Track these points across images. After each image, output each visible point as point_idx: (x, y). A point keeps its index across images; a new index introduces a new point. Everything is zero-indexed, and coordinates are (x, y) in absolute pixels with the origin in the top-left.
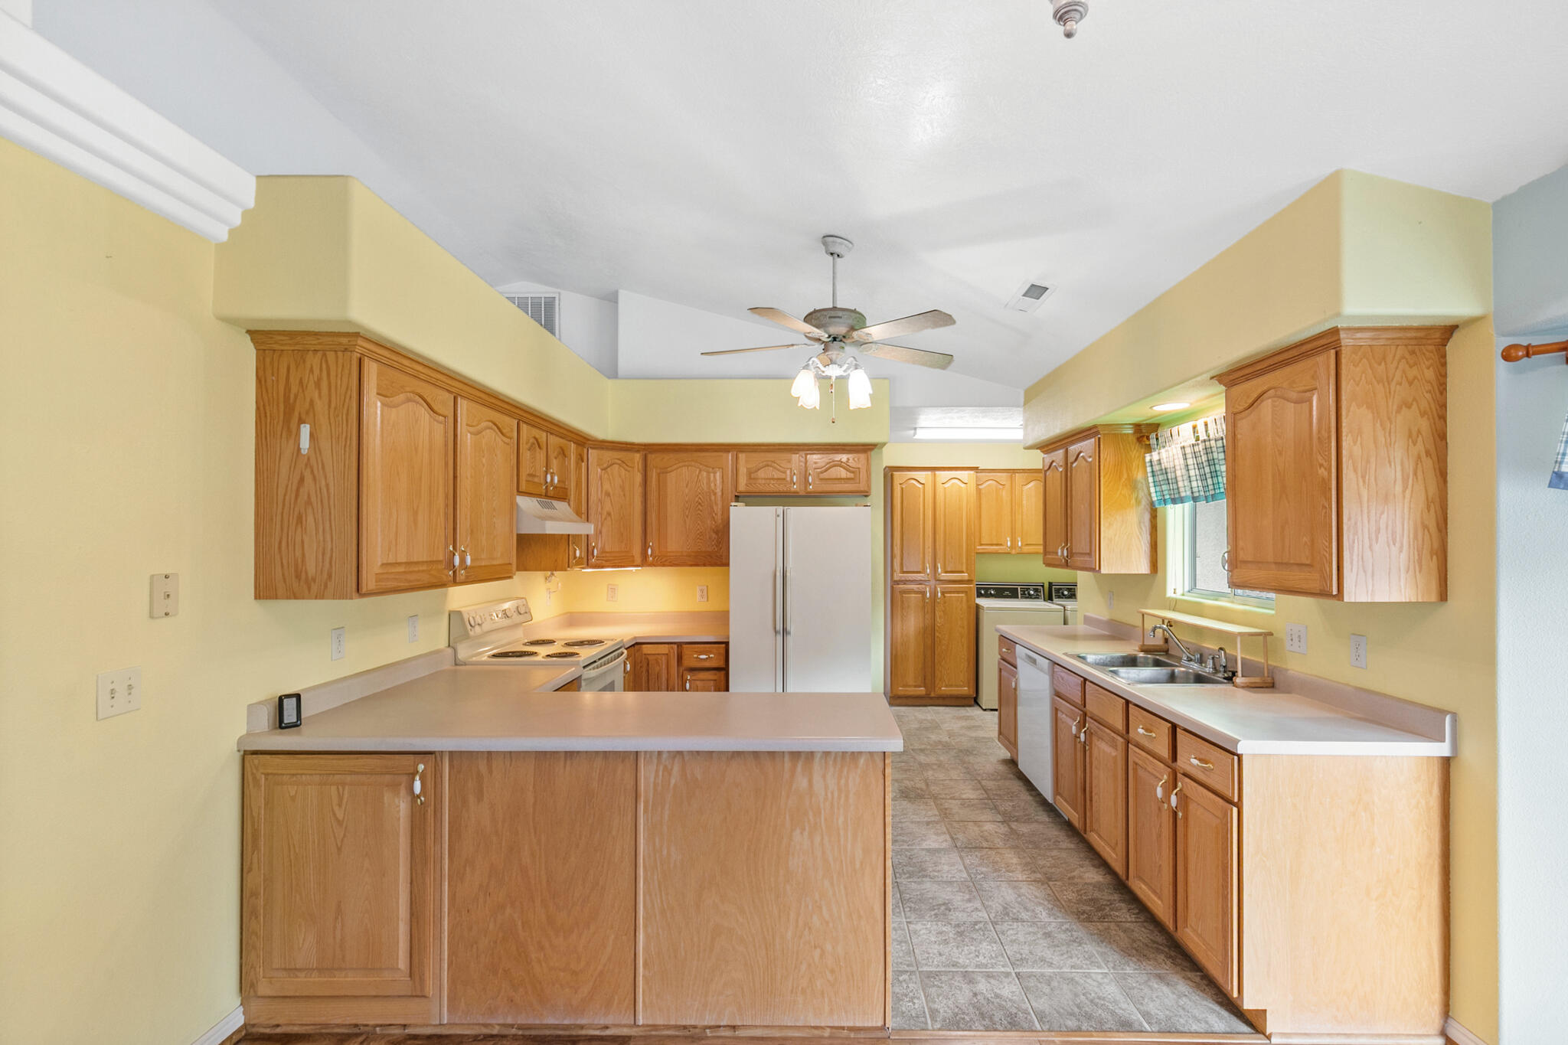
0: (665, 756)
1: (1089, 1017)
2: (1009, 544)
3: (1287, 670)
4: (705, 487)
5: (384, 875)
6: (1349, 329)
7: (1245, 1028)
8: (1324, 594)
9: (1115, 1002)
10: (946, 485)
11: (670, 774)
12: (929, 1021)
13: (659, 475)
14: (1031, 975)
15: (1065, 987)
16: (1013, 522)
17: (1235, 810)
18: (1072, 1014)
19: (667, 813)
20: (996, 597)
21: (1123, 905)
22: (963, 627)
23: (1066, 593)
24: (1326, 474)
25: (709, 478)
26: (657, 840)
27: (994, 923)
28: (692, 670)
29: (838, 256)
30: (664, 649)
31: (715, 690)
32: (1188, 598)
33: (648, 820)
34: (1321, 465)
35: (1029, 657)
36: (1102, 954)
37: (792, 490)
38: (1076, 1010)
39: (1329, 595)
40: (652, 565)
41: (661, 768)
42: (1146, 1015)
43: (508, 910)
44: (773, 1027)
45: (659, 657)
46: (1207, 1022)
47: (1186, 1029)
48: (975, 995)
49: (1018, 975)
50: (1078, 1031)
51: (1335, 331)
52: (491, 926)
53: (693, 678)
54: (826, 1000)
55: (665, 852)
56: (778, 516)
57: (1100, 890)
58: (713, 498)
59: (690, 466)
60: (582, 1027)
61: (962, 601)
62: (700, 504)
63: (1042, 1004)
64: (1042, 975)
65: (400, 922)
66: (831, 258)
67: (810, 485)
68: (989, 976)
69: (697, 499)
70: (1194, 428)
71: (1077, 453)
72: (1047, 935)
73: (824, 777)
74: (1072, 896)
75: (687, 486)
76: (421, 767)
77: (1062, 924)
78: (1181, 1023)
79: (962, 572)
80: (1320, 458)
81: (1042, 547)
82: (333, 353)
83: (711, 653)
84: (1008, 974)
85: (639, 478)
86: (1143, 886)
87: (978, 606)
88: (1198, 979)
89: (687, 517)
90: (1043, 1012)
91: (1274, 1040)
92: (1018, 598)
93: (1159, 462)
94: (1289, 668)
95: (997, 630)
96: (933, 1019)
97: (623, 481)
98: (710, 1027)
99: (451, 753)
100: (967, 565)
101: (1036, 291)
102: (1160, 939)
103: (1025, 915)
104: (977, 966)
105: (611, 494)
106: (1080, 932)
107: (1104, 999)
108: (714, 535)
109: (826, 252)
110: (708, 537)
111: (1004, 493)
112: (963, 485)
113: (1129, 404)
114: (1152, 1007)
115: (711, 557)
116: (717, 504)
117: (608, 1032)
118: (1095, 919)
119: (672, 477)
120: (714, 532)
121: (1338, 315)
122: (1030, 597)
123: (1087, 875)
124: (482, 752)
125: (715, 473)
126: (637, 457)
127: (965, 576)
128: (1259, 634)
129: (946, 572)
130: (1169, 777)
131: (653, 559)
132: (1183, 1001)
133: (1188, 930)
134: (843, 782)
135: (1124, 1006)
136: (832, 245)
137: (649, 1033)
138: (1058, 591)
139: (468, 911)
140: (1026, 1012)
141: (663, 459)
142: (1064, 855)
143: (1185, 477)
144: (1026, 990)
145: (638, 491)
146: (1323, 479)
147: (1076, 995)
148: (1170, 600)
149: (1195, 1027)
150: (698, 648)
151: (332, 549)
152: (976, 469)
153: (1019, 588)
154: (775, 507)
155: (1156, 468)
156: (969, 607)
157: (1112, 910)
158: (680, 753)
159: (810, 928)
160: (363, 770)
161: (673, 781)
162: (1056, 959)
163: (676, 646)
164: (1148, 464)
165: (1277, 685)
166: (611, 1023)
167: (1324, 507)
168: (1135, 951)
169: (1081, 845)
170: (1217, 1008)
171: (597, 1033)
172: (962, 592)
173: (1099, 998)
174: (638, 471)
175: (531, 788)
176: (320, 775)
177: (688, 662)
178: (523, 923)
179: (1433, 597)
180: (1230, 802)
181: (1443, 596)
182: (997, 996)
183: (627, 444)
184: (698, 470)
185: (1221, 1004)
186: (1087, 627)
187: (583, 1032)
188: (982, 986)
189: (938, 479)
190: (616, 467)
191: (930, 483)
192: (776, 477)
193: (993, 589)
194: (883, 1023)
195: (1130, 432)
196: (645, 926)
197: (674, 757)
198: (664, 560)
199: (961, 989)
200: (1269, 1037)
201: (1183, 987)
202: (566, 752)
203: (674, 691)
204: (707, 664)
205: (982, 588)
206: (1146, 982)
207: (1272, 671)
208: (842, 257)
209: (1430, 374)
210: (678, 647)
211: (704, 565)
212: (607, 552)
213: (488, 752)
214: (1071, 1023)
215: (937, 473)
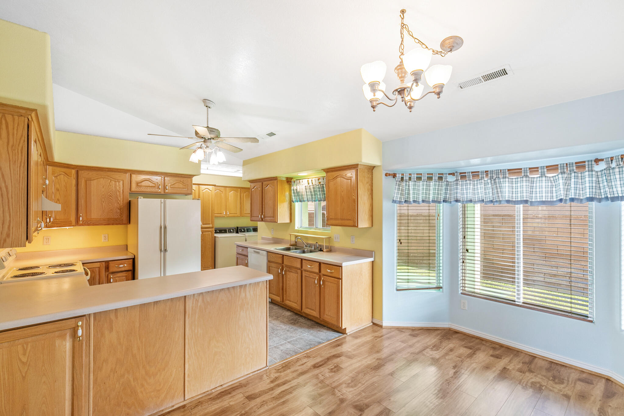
0: (196, 296)
1: (311, 344)
2: (224, 213)
3: (334, 246)
4: (114, 189)
5: (55, 382)
6: (360, 164)
7: (341, 334)
8: (354, 226)
9: (314, 339)
10: (204, 191)
11: (198, 302)
12: (275, 361)
13: (86, 181)
14: (291, 341)
15: (301, 340)
16: (226, 206)
17: (341, 280)
18: (307, 345)
19: (197, 316)
20: (219, 233)
21: (300, 318)
22: (210, 245)
23: (243, 230)
24: (355, 198)
25: (116, 185)
26: (193, 328)
27: (273, 333)
28: (113, 273)
29: (209, 107)
30: (98, 265)
31: (126, 280)
32: (300, 229)
33: (189, 321)
34: (354, 196)
35: (255, 252)
36: (304, 330)
37: (158, 191)
38: (307, 344)
39: (355, 226)
40: (82, 225)
41: (195, 300)
42: (322, 339)
43: (126, 376)
44: (234, 380)
45: (94, 269)
46: (334, 336)
47: (331, 339)
48: (282, 350)
49: (288, 342)
50: (311, 348)
51: (357, 165)
52: (117, 386)
53: (114, 276)
54: (250, 364)
55: (196, 331)
56: (162, 203)
57: (292, 316)
58: (118, 193)
59: (105, 178)
60: (163, 410)
61: (209, 235)
62: (110, 196)
63: (299, 346)
64: (294, 340)
65: (66, 401)
66: (206, 108)
67: (167, 190)
68: (281, 345)
69: (109, 194)
70: (308, 181)
71: (268, 184)
72: (288, 331)
73: (250, 292)
74: (287, 320)
75: (103, 188)
76: (80, 323)
77: (289, 327)
78: (330, 338)
79: (210, 224)
80: (353, 194)
81: (250, 215)
82: (11, 116)
83: (125, 264)
84: (286, 343)
85: (74, 182)
86: (308, 310)
87: (215, 237)
88: (326, 328)
89: (103, 202)
90: (300, 347)
91: (348, 334)
92: (227, 233)
93: (296, 190)
94: (335, 246)
95: (235, 244)
96: (276, 360)
97: (66, 184)
98: (213, 389)
99: (95, 314)
100: (212, 222)
101: (272, 134)
102: (313, 323)
103: (278, 328)
104: (277, 344)
105: (60, 189)
106: (295, 327)
107: (311, 339)
108: (118, 211)
109: (205, 105)
110: (115, 212)
111: (223, 195)
112: (210, 191)
113: (293, 173)
114: (322, 337)
115: (117, 220)
116: (120, 196)
117: (175, 408)
118: (296, 323)
119: (94, 183)
120: (118, 209)
121: (361, 161)
122: (231, 232)
123: (286, 314)
124: (112, 310)
125: (119, 182)
126: (74, 172)
127: (211, 225)
128: (327, 238)
129: (203, 224)
130: (318, 277)
131: (83, 222)
132: (327, 334)
133: (325, 316)
134: (255, 292)
135: (316, 339)
136: (207, 103)
137: (191, 401)
138: (240, 229)
139: (104, 383)
140: (297, 349)
141: (89, 173)
142: (277, 310)
143: (306, 195)
144: (293, 344)
145: (74, 188)
146: (354, 199)
147: (305, 341)
148: (297, 230)
149: (333, 338)
150: (118, 262)
151: (10, 221)
152: (215, 185)
153: (227, 229)
154: (160, 199)
155: (295, 191)
156: (212, 237)
157: (298, 320)
158: (202, 293)
159: (245, 343)
160: (41, 333)
161: (199, 304)
162: (294, 335)
163: (104, 263)
164: (292, 190)
165: (332, 250)
166: (174, 404)
167: (354, 205)
168: (310, 327)
169: (279, 307)
170: (334, 332)
171: (170, 409)
172: (209, 232)
173: (310, 340)
174: (74, 179)
175: (138, 321)
176: (8, 342)
177: (112, 269)
178: (133, 379)
179: (371, 226)
180: (339, 279)
181: (372, 226)
182: (287, 349)
183: (68, 165)
184: (110, 180)
185: (334, 331)
186: (263, 241)
187: (164, 412)
188: (282, 348)
189: (200, 188)
190: (62, 176)
191: (197, 190)
192: (150, 185)
193: (218, 230)
194: (266, 365)
195: (285, 179)
196: (188, 361)
197: (199, 296)
198: (89, 222)
199: (277, 350)
200: (347, 334)
201: (325, 331)
202: (154, 302)
203: (103, 284)
204: (123, 269)
205: (217, 230)
206: (317, 333)
207: (331, 247)
208: (211, 108)
209: (371, 176)
210: (105, 263)
211: (113, 224)
212: (57, 219)
213: (115, 309)
214: (308, 347)
215: (200, 186)
